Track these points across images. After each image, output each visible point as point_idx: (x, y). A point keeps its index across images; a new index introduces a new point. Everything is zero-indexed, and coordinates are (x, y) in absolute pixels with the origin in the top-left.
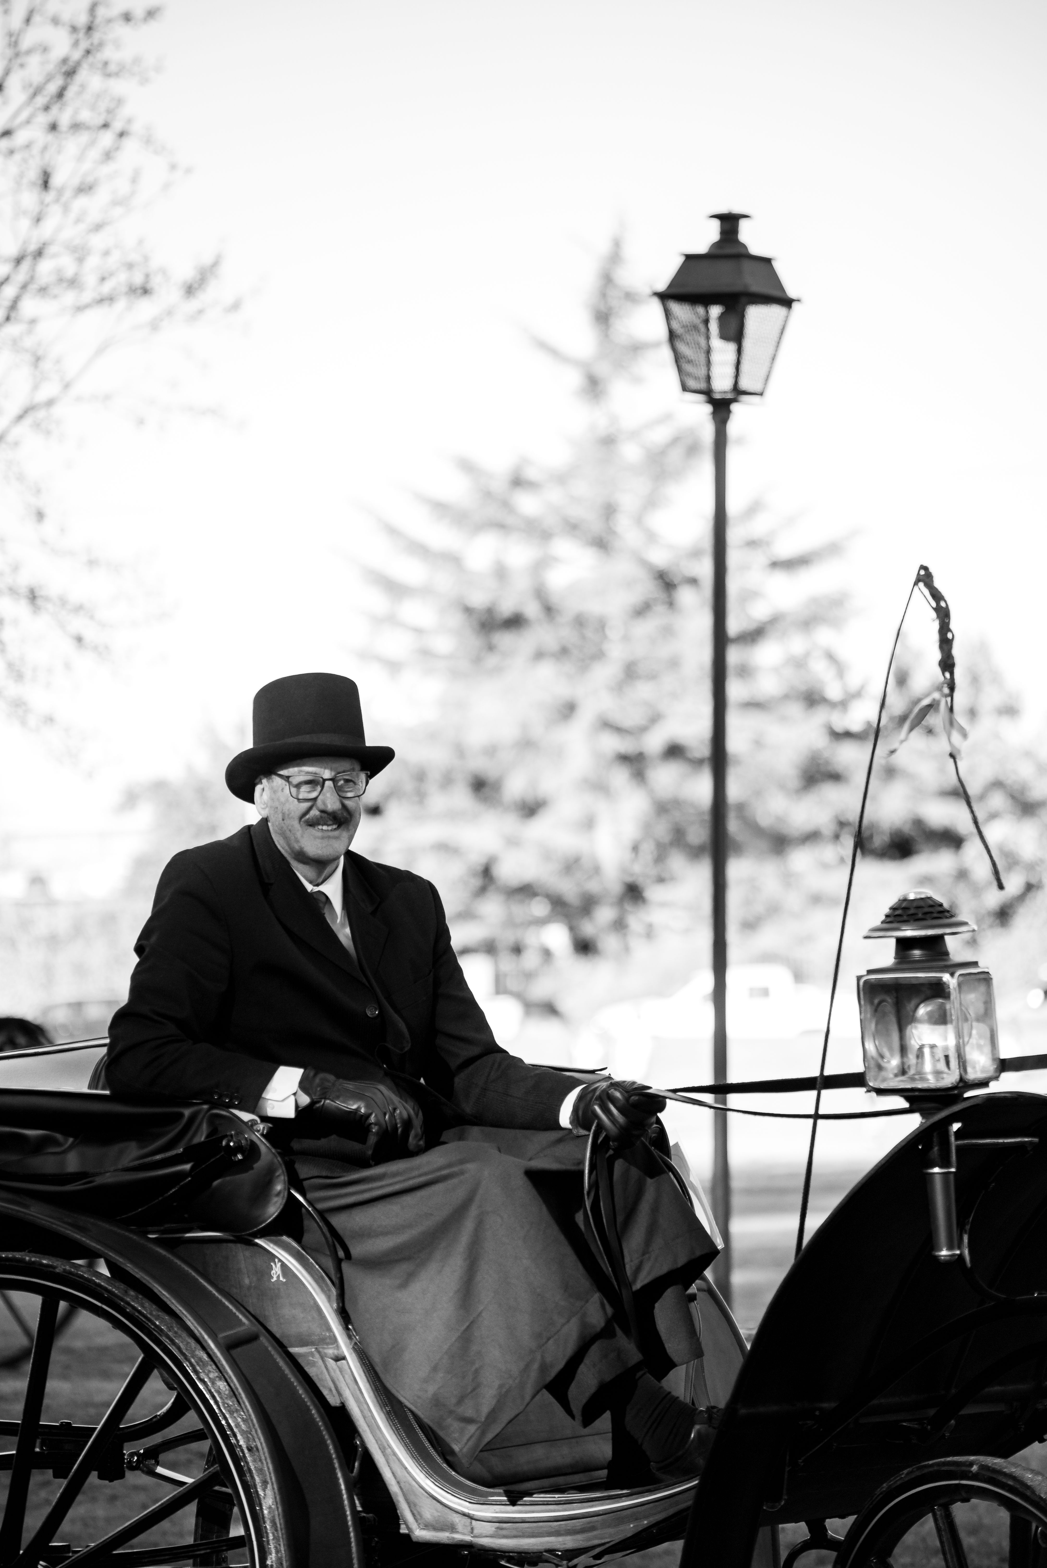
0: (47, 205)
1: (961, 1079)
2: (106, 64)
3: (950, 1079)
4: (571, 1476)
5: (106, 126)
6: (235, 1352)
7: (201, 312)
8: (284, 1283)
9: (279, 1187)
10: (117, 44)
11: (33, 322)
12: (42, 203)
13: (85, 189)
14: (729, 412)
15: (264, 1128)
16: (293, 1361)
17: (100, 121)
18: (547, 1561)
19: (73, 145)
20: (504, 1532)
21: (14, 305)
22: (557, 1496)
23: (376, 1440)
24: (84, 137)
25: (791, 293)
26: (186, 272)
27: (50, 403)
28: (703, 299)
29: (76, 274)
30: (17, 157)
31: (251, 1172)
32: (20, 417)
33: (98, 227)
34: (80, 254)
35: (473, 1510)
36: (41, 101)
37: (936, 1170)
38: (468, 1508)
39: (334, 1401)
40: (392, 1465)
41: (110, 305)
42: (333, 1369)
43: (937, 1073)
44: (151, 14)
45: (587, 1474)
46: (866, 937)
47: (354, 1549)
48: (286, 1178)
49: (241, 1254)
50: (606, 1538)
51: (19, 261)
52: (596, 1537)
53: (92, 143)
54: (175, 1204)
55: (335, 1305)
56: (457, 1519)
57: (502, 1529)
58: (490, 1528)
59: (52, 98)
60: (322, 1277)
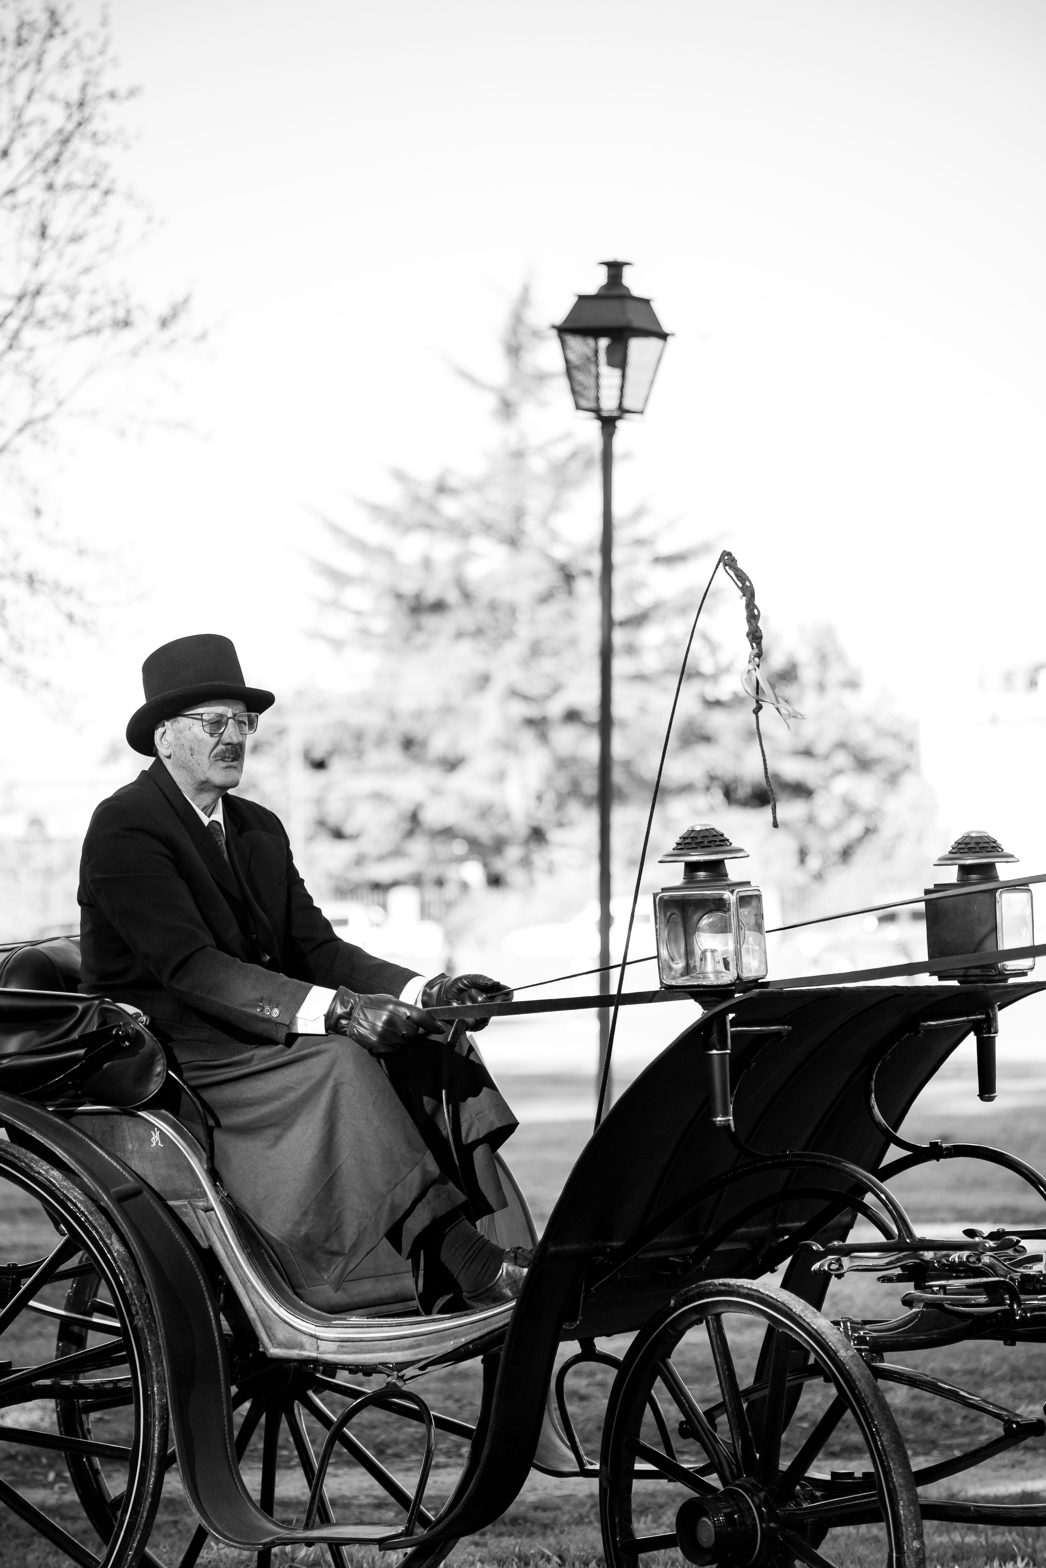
0: (45, 252)
1: (738, 978)
2: (94, 135)
3: (728, 978)
4: (391, 1305)
5: (94, 186)
6: (125, 1204)
7: (173, 341)
8: (162, 1148)
9: (159, 1069)
10: (105, 118)
11: (31, 350)
12: (40, 249)
13: (76, 239)
14: (615, 427)
15: (147, 1019)
16: (171, 1212)
17: (89, 181)
18: (380, 1372)
19: (66, 202)
20: (345, 1350)
21: (16, 335)
22: (389, 1320)
23: (238, 1276)
24: (76, 195)
25: (666, 328)
26: (162, 308)
27: (46, 418)
28: (594, 333)
29: (69, 309)
30: (19, 211)
31: (137, 1056)
32: (21, 430)
33: (87, 270)
34: (72, 292)
35: (319, 1332)
36: (40, 164)
37: (714, 1052)
38: (315, 1330)
39: (204, 1244)
40: (251, 1296)
41: (97, 335)
42: (203, 1218)
43: (717, 973)
44: (132, 93)
45: (404, 1303)
46: (661, 862)
47: (220, 1364)
48: (165, 1061)
49: (126, 1124)
50: (431, 1353)
51: (20, 299)
52: (421, 1353)
53: (83, 200)
54: (70, 1083)
55: (205, 1166)
56: (305, 1339)
57: (343, 1347)
58: (333, 1346)
59: (49, 163)
60: (194, 1143)
